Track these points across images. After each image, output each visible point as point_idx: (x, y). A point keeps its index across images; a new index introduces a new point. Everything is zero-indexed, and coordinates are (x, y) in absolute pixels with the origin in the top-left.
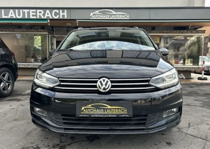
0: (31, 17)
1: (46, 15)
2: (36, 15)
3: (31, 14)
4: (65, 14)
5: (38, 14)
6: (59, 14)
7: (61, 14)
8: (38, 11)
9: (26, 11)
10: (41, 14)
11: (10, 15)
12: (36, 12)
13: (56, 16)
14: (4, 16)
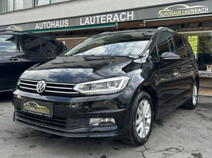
0: (102, 22)
1: (115, 19)
2: (106, 20)
3: (102, 19)
4: (132, 15)
5: (108, 18)
6: (126, 16)
7: (128, 16)
8: (108, 15)
9: (98, 17)
10: (110, 18)
11: (86, 22)
12: (106, 17)
13: (123, 18)
14: (81, 24)
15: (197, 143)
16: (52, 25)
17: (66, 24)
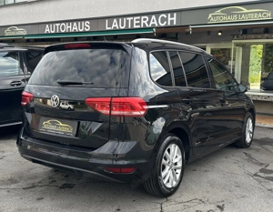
0: (135, 27)
1: (151, 23)
2: (140, 24)
3: (135, 22)
4: (174, 19)
5: (143, 22)
6: (167, 19)
7: (170, 19)
8: (143, 17)
9: (130, 19)
10: (145, 22)
11: (113, 26)
12: (140, 20)
13: (162, 22)
14: (107, 28)
15: (227, 193)
16: (68, 28)
17: (87, 27)
